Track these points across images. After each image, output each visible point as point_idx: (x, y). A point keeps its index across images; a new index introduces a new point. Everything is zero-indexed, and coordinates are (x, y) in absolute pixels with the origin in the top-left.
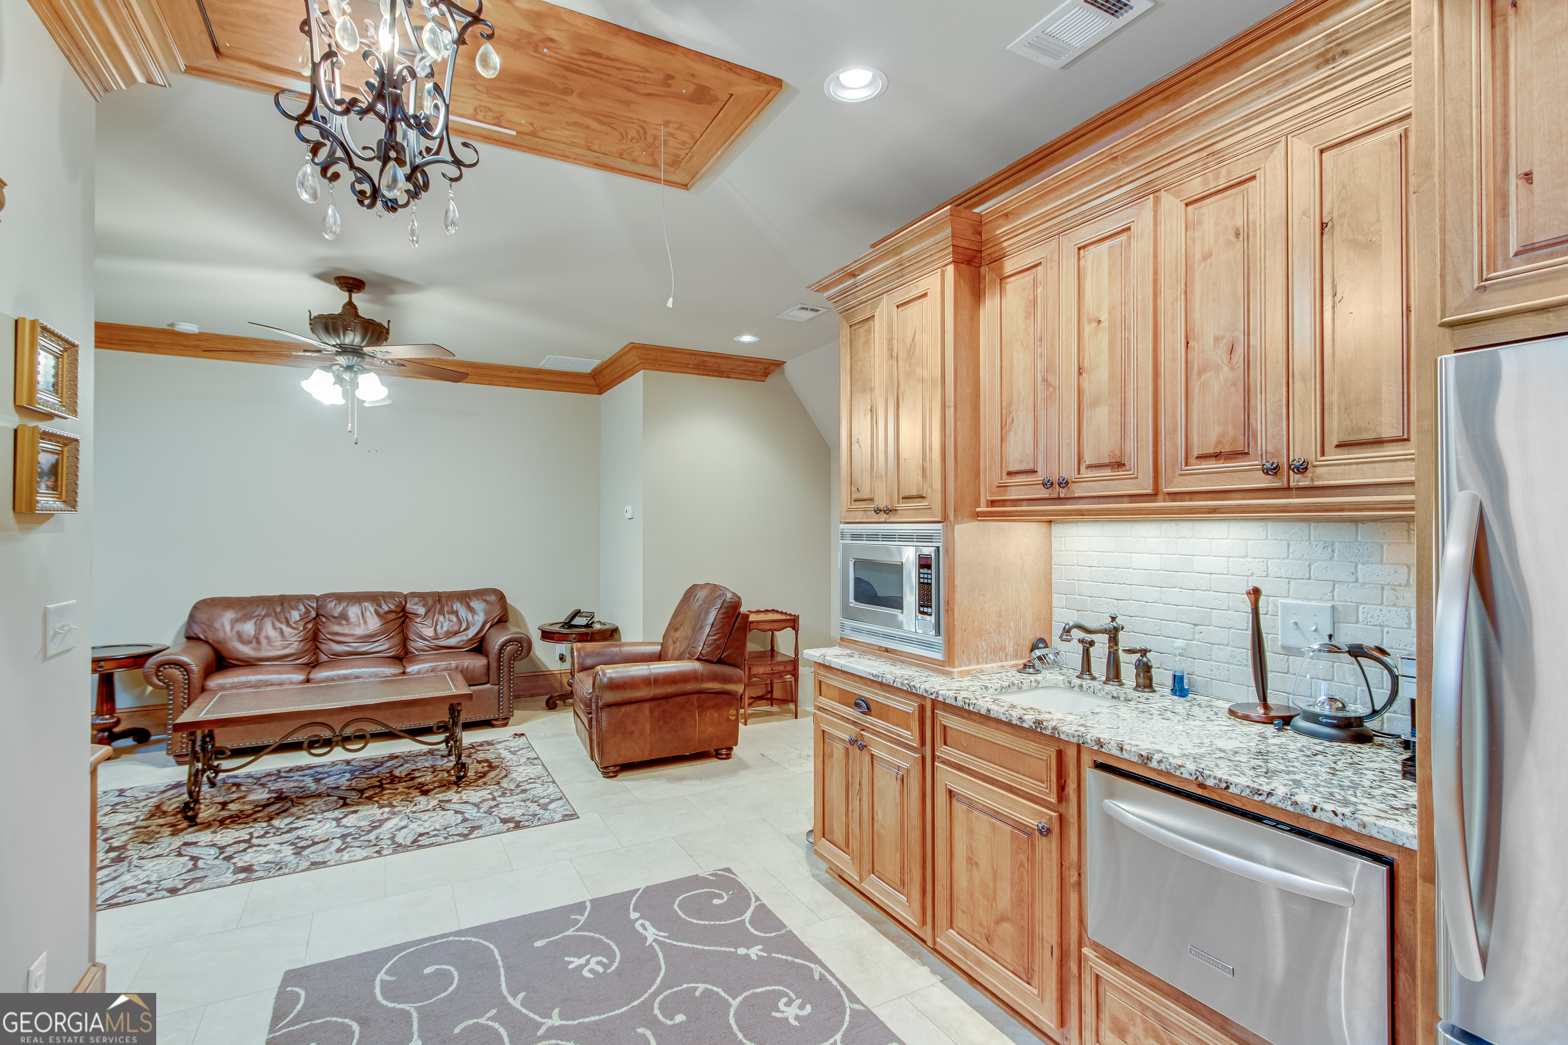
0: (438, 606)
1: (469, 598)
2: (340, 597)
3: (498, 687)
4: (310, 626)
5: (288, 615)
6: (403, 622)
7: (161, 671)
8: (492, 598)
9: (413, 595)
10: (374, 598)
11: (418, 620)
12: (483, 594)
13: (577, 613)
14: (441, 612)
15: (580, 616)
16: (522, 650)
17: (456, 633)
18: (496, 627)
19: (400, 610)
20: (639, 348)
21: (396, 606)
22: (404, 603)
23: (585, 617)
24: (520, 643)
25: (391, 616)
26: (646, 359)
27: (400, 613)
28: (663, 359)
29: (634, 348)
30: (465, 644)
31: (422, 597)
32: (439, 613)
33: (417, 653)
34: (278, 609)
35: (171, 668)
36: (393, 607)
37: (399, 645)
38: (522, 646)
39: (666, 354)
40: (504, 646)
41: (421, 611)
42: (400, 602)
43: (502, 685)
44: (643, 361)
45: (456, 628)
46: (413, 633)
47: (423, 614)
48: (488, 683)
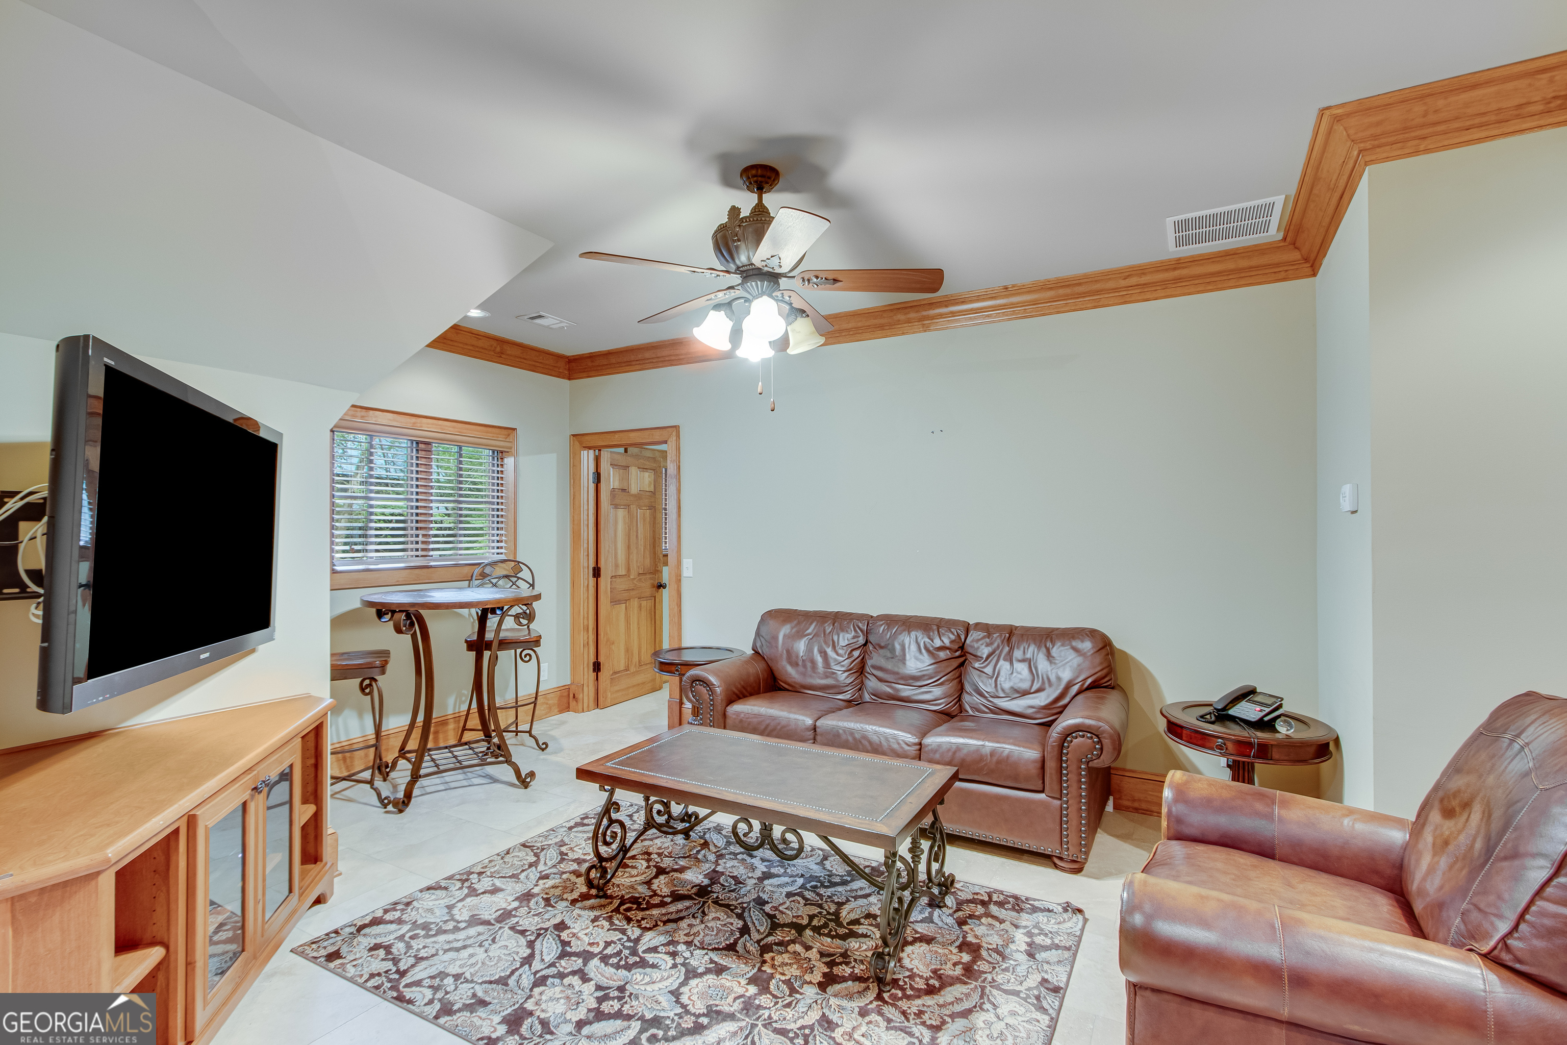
0: (1007, 649)
1: (1052, 641)
2: (890, 620)
3: (1058, 802)
4: (856, 654)
5: (835, 638)
6: (962, 664)
7: (694, 687)
8: (1087, 645)
9: (978, 626)
10: (927, 625)
11: (977, 665)
12: (1073, 638)
13: (1248, 694)
14: (1010, 658)
15: (1249, 701)
16: (1102, 749)
17: (1025, 693)
18: (1089, 694)
19: (956, 647)
20: (1349, 115)
21: (952, 642)
22: (963, 638)
23: (1261, 704)
24: (1097, 736)
25: (942, 655)
26: (1375, 137)
27: (957, 651)
28: (1432, 118)
29: (1337, 119)
30: (1036, 712)
31: (988, 629)
32: (1005, 660)
33: (971, 713)
34: (828, 630)
35: (701, 685)
36: (947, 642)
37: (950, 696)
38: (1100, 742)
39: (1441, 103)
40: (1068, 735)
41: (985, 651)
42: (959, 636)
43: (1067, 802)
44: (1368, 145)
45: (1025, 686)
46: (969, 682)
47: (985, 656)
48: (1042, 791)
